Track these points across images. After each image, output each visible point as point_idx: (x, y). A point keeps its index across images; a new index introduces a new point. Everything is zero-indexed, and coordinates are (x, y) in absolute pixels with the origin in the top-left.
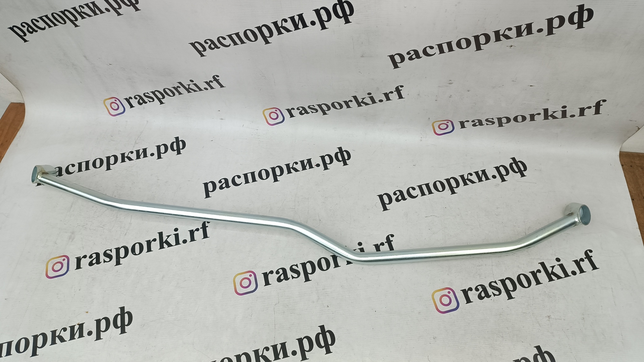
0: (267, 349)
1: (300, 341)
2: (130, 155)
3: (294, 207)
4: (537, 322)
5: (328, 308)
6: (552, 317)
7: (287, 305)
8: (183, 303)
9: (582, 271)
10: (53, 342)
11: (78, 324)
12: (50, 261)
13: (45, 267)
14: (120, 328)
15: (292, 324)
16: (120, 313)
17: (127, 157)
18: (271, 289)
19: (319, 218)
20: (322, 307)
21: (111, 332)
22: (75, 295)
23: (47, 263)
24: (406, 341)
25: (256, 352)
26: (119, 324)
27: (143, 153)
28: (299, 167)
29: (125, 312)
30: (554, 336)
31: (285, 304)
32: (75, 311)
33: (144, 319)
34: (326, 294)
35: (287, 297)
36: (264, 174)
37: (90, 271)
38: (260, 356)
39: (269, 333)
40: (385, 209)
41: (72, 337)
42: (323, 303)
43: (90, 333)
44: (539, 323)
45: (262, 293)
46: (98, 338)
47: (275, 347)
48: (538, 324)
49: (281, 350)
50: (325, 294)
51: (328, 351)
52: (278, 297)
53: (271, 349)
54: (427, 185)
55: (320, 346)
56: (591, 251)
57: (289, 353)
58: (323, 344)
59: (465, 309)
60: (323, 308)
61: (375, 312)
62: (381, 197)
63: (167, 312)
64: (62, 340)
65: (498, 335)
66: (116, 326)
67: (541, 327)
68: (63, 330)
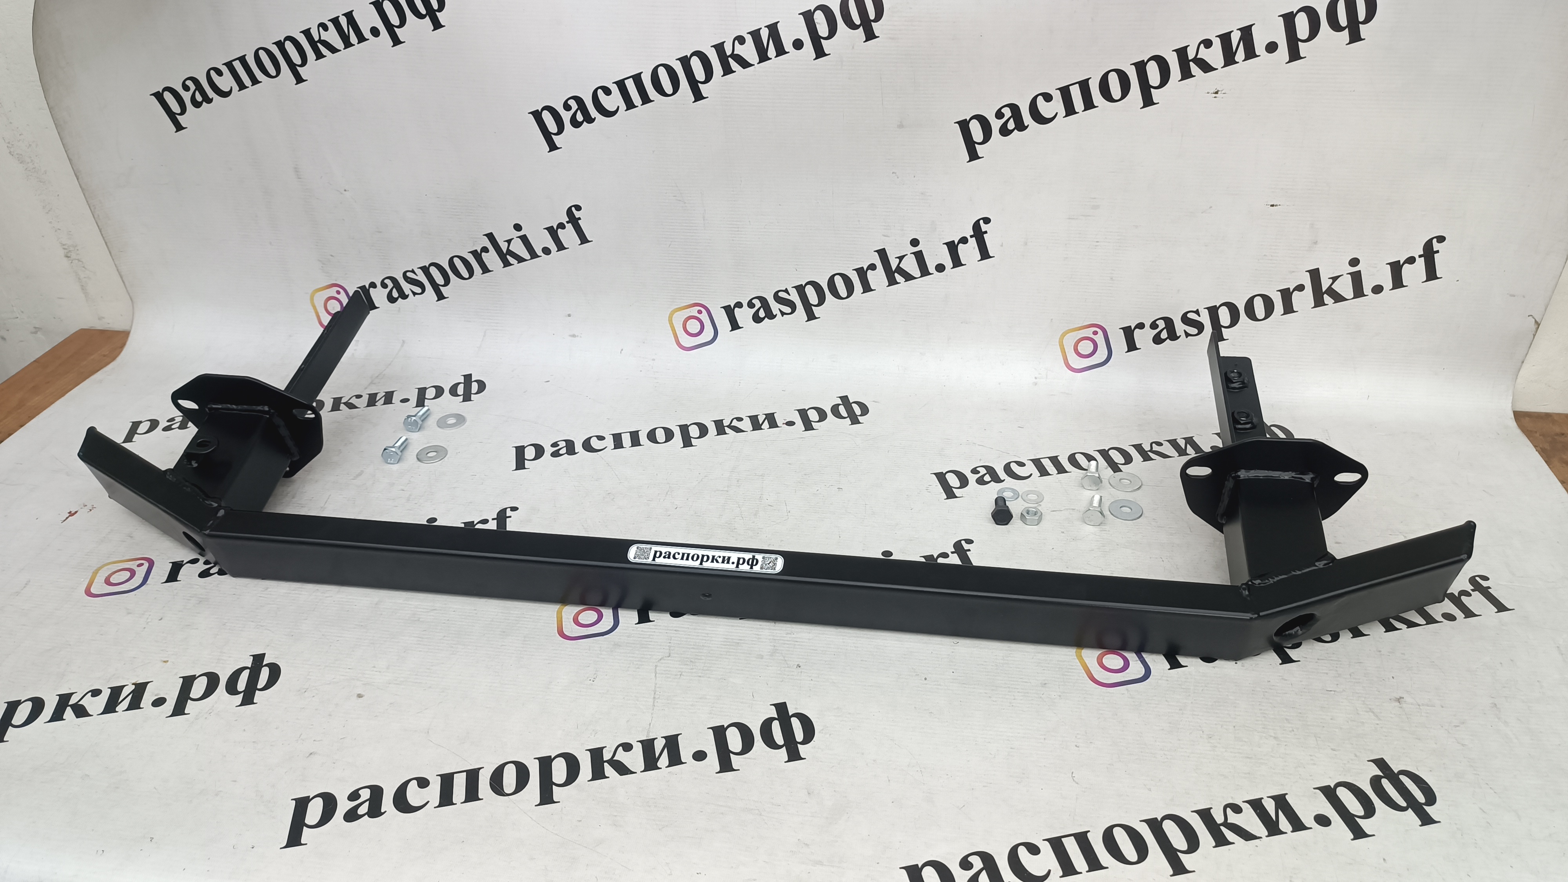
0: (627, 747)
1: (719, 733)
2: (354, 401)
3: (726, 489)
4: (1369, 710)
5: (799, 670)
6: (1408, 699)
7: (691, 661)
8: (420, 651)
9: (1469, 613)
10: (58, 716)
11: (133, 684)
12: (106, 567)
13: (90, 577)
14: (242, 694)
15: (700, 698)
16: (250, 666)
17: (344, 403)
18: (654, 630)
19: (787, 507)
20: (784, 667)
21: (216, 702)
22: (145, 628)
23: (96, 570)
24: (1008, 740)
25: (596, 754)
26: (242, 685)
27: (384, 398)
28: (746, 425)
29: (265, 663)
30: (1419, 739)
31: (687, 660)
32: (134, 658)
33: (310, 679)
34: (796, 643)
35: (694, 645)
36: (660, 435)
37: (198, 587)
38: (606, 761)
39: (635, 715)
40: (950, 493)
41: (110, 707)
42: (786, 659)
43: (159, 702)
44: (1373, 712)
45: (628, 637)
46: (179, 710)
47: (648, 746)
48: (1371, 714)
49: (666, 750)
50: (793, 643)
51: (794, 755)
52: (669, 644)
53: (638, 749)
54: (1054, 460)
55: (770, 742)
56: (1486, 578)
57: (686, 754)
58: (779, 739)
59: (1167, 680)
60: (787, 669)
61: (926, 679)
62: (941, 477)
63: (374, 667)
64: (81, 711)
65: (1265, 735)
66: (231, 688)
67: (1380, 719)
68: (90, 694)
